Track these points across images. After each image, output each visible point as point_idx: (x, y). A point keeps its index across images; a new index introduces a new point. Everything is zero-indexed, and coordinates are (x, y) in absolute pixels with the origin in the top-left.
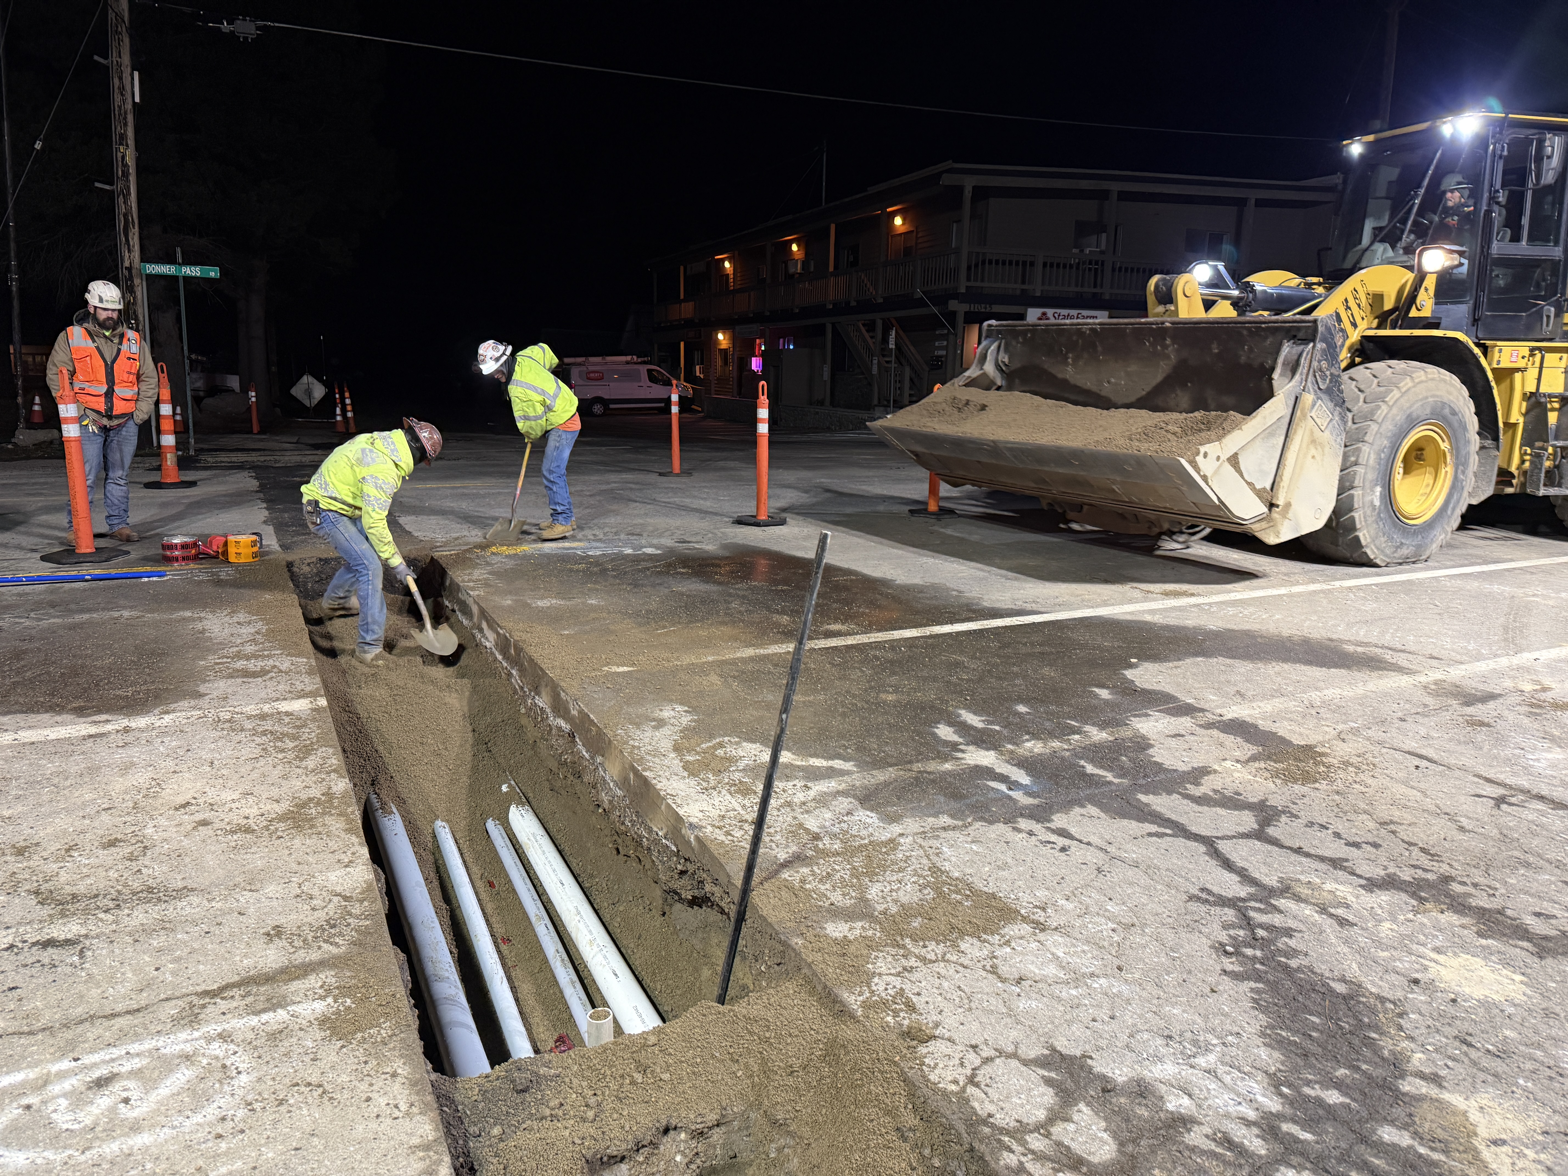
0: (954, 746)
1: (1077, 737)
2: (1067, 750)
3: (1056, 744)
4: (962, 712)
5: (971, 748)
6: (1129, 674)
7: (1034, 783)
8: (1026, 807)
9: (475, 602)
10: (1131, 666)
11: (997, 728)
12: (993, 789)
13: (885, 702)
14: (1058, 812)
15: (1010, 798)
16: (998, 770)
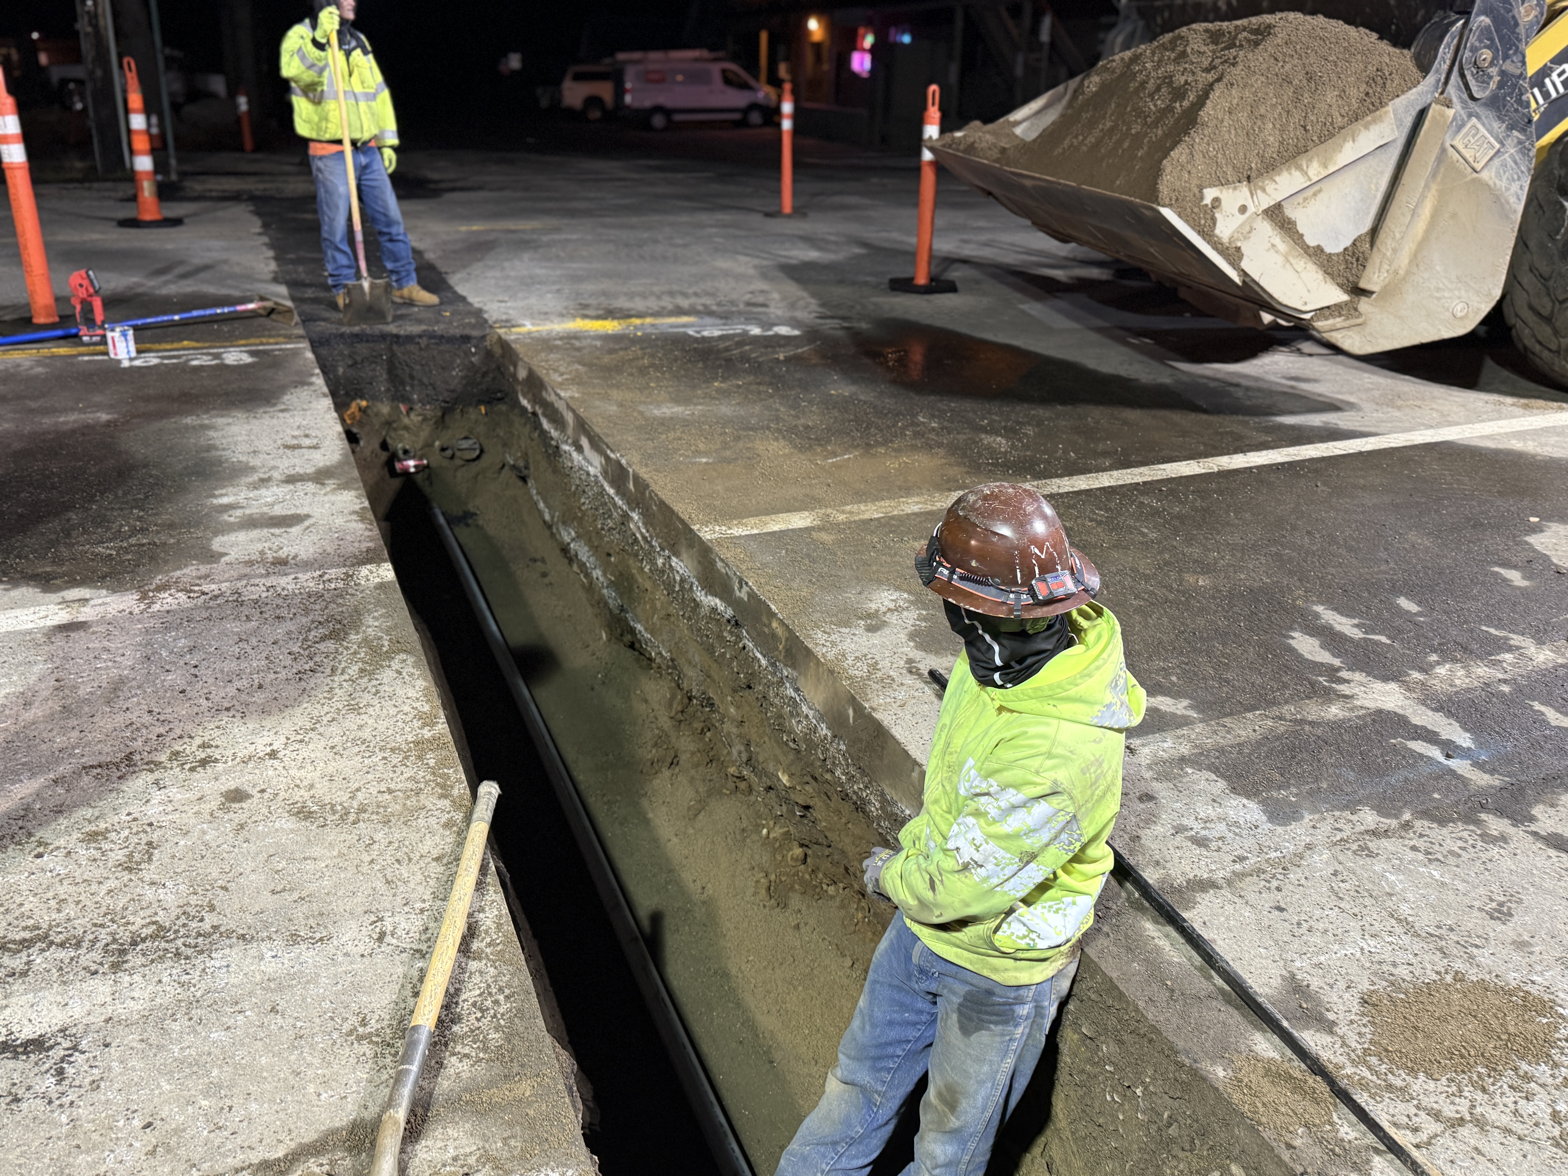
0: (1332, 672)
1: (1508, 657)
2: (1505, 681)
3: (1482, 671)
4: (1319, 609)
5: (1358, 676)
6: (1536, 541)
7: (1480, 745)
8: (1483, 792)
9: (569, 407)
10: (1536, 529)
11: (1383, 639)
12: (1421, 756)
13: (1197, 589)
14: (1537, 802)
15: (1452, 772)
16: (1416, 720)
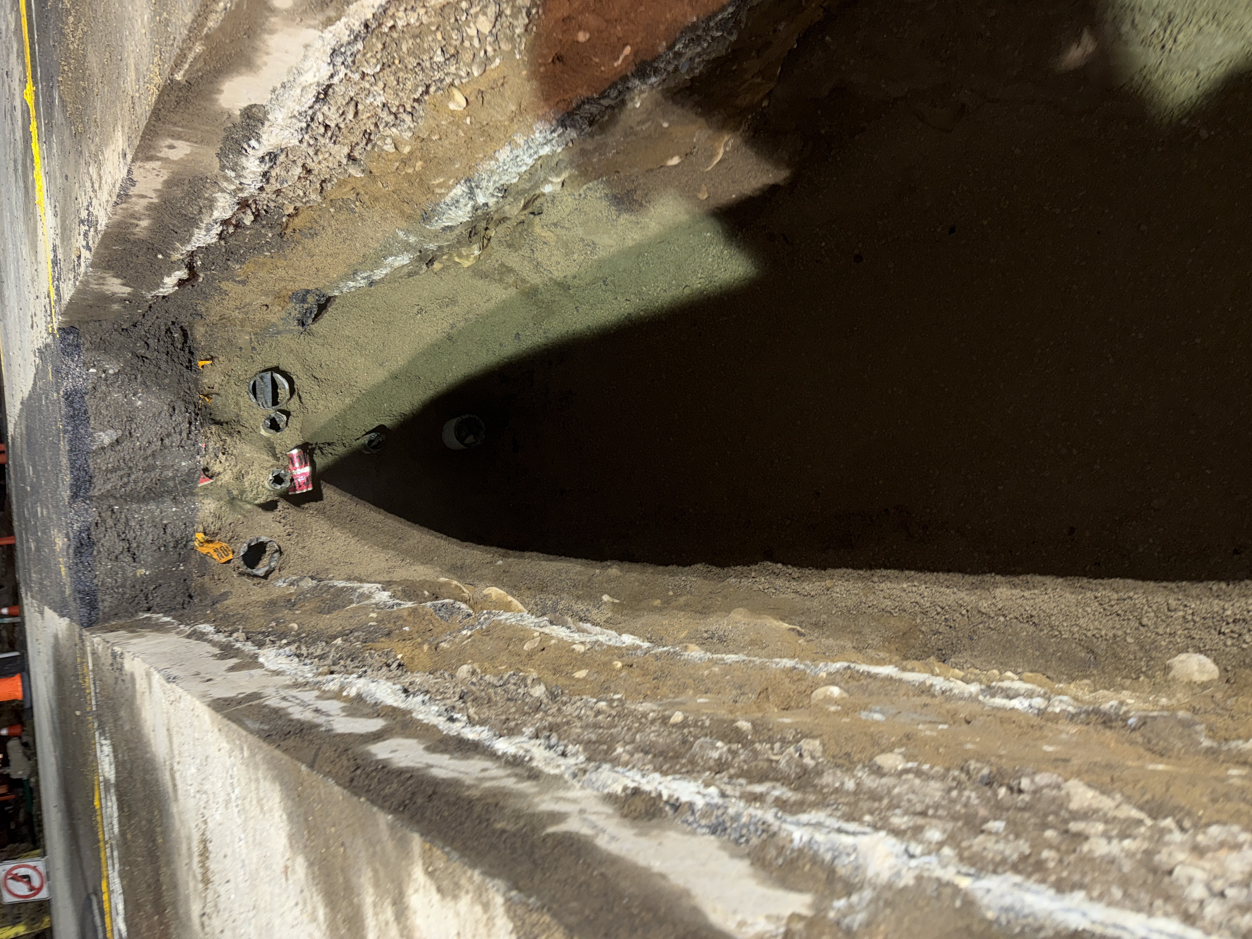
9: (145, 155)
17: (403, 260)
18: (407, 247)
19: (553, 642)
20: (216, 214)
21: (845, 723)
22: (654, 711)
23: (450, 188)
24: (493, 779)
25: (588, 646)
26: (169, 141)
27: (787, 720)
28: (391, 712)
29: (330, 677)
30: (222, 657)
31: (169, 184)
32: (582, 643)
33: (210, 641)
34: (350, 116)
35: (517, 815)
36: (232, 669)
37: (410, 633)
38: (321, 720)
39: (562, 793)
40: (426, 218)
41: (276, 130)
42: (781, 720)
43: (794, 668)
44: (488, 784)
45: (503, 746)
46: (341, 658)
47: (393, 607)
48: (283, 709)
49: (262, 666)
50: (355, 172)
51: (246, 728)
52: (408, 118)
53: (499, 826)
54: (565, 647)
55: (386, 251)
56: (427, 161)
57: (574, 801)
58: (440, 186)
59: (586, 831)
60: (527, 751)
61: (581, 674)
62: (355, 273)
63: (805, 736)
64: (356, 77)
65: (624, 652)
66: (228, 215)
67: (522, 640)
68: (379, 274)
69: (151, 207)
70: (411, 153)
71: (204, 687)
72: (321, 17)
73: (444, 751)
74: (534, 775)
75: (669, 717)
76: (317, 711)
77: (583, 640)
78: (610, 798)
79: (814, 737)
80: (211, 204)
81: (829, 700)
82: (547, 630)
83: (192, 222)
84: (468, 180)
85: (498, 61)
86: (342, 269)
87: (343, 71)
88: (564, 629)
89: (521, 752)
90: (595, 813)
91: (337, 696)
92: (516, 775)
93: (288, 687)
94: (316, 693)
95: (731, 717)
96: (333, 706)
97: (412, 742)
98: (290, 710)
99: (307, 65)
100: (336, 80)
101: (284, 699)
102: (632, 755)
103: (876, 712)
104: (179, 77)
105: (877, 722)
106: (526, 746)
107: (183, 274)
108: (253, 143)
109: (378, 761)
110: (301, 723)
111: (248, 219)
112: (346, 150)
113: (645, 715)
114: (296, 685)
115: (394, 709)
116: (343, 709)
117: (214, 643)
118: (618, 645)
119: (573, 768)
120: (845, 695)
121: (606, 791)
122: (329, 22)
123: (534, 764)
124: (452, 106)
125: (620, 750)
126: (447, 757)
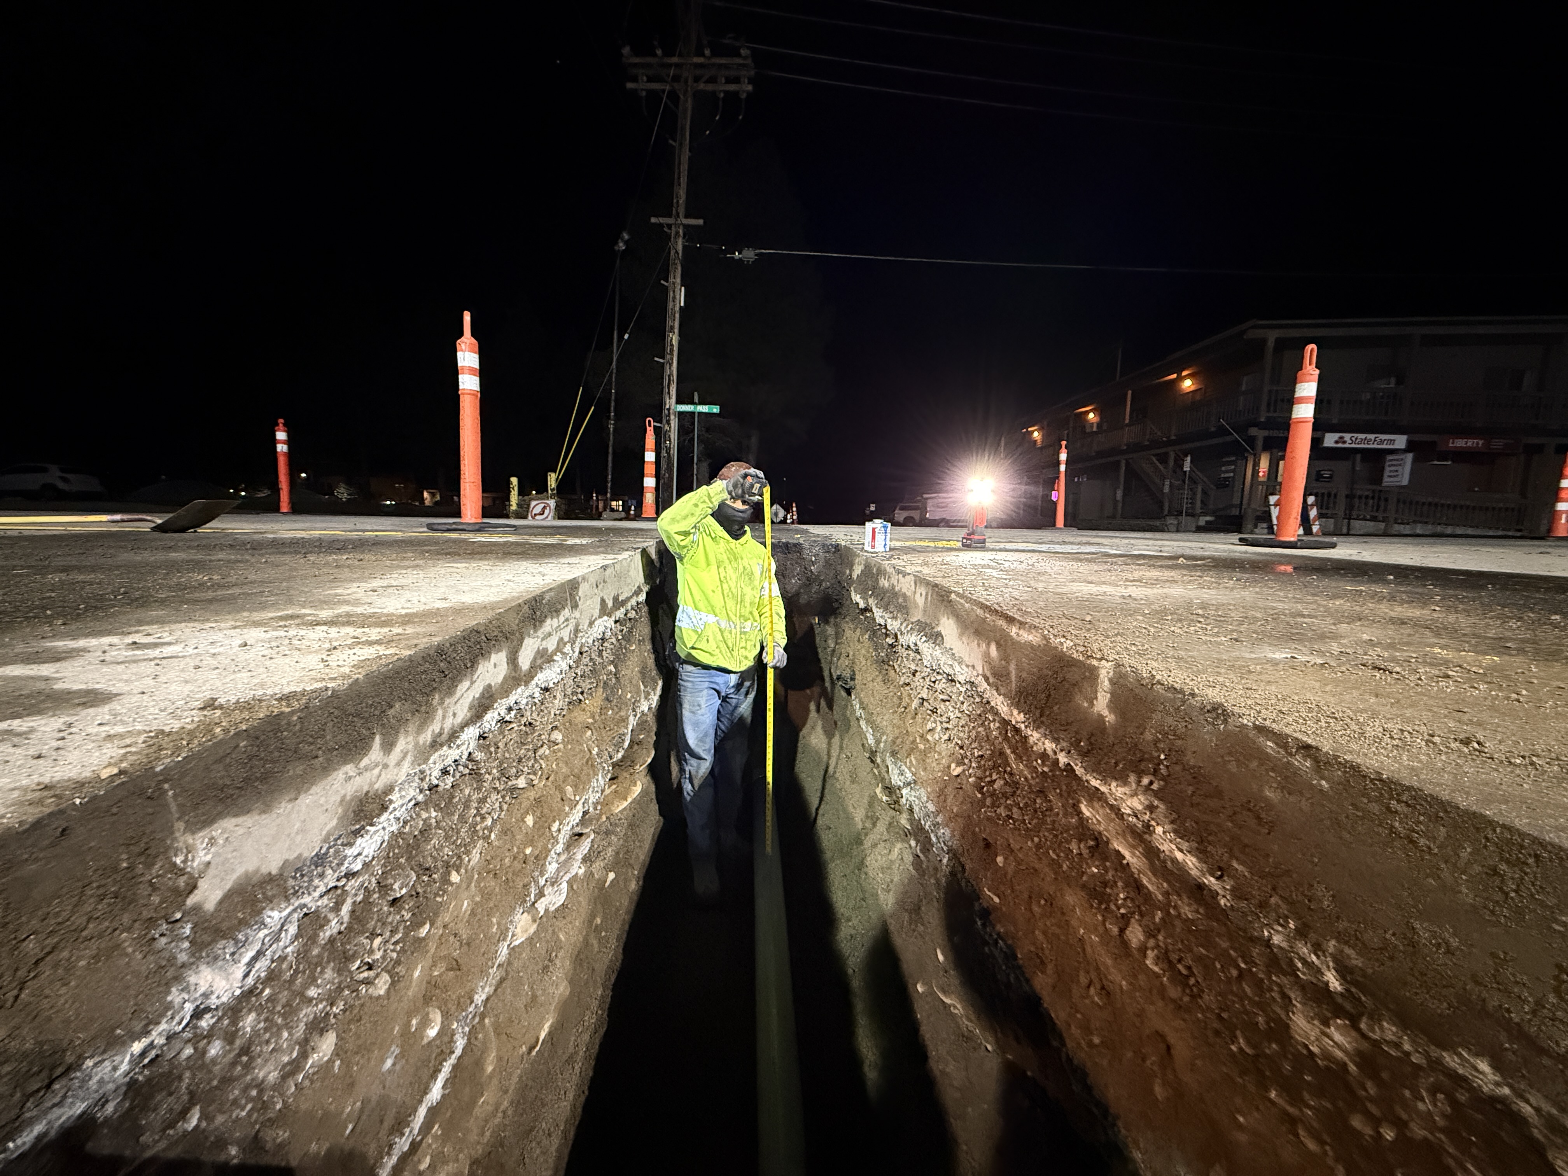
17: (871, 741)
18: (878, 742)
19: (567, 809)
20: (889, 621)
21: (393, 1029)
22: (469, 861)
23: (910, 769)
24: (444, 717)
25: (555, 834)
26: (924, 594)
27: (417, 974)
28: (530, 676)
29: (577, 650)
30: (616, 599)
31: (904, 595)
32: (559, 830)
33: (631, 597)
34: (941, 697)
35: (402, 722)
36: (603, 601)
37: (606, 714)
38: (540, 633)
39: (409, 758)
40: (894, 754)
41: (930, 651)
42: (419, 967)
43: (472, 1002)
44: (440, 712)
45: (472, 732)
46: (594, 664)
47: (634, 710)
48: (558, 616)
49: (600, 617)
50: (915, 704)
51: (548, 591)
52: (946, 737)
53: (398, 705)
54: (561, 816)
55: (875, 728)
56: (925, 753)
57: (398, 764)
58: (911, 761)
59: (365, 762)
60: (458, 746)
61: (530, 820)
62: (864, 709)
63: (393, 984)
64: (961, 699)
65: (541, 862)
66: (889, 627)
67: (575, 787)
68: (863, 723)
69: (893, 586)
70: (928, 741)
71: (592, 580)
72: (988, 674)
73: (482, 695)
74: (435, 745)
75: (458, 871)
76: (550, 635)
77: (563, 832)
78: (389, 790)
79: (388, 991)
80: (895, 618)
81: (425, 1023)
82: (579, 807)
83: (886, 608)
84: (915, 782)
85: (979, 796)
86: (866, 701)
87: (963, 690)
88: (577, 821)
89: (458, 742)
90: (380, 775)
91: (559, 649)
92: (440, 734)
93: (577, 625)
94: (566, 639)
95: (439, 923)
96: (551, 645)
97: (500, 679)
98: (555, 620)
99: (964, 667)
100: (958, 685)
101: (567, 620)
102: (425, 821)
103: (394, 1065)
104: (953, 596)
105: (383, 1061)
106: (464, 747)
107: (862, 605)
108: (924, 639)
109: (490, 653)
110: (542, 622)
111: (890, 640)
112: (925, 697)
113: (468, 853)
114: (577, 631)
115: (532, 678)
116: (546, 650)
117: (628, 599)
118: (549, 859)
119: (428, 772)
120: (425, 1041)
121: (397, 789)
122: (987, 679)
123: (445, 748)
124: (953, 766)
125: (434, 814)
126: (477, 696)
